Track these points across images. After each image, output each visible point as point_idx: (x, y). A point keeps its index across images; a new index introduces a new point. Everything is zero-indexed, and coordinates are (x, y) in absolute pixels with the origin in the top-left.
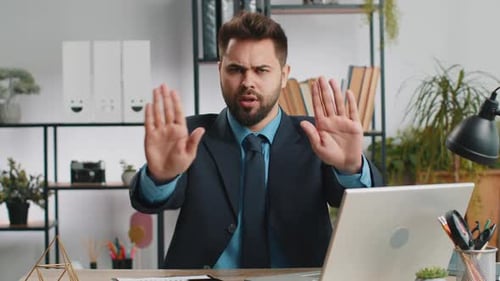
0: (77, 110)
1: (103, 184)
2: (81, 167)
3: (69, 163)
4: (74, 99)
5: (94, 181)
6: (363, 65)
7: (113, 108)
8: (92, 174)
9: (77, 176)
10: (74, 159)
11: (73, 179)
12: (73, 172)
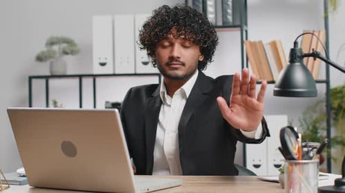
0: (103, 64)
2: (110, 106)
7: (128, 62)
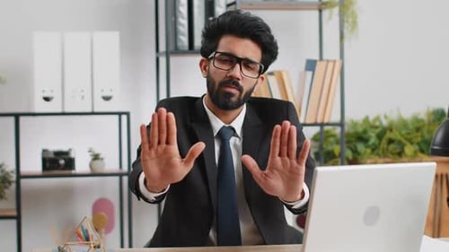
1: (73, 172)
2: (52, 156)
3: (41, 151)
4: (45, 89)
5: (64, 169)
6: (333, 58)
8: (62, 162)
9: (48, 165)
10: (45, 147)
11: (45, 168)
12: (45, 161)
